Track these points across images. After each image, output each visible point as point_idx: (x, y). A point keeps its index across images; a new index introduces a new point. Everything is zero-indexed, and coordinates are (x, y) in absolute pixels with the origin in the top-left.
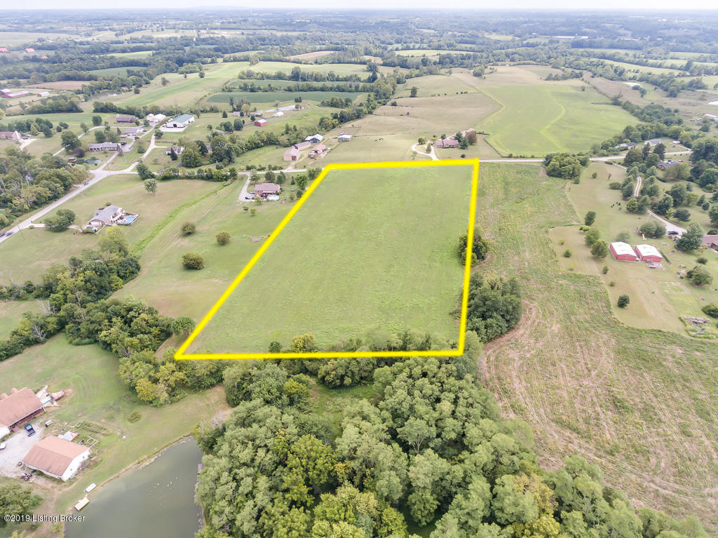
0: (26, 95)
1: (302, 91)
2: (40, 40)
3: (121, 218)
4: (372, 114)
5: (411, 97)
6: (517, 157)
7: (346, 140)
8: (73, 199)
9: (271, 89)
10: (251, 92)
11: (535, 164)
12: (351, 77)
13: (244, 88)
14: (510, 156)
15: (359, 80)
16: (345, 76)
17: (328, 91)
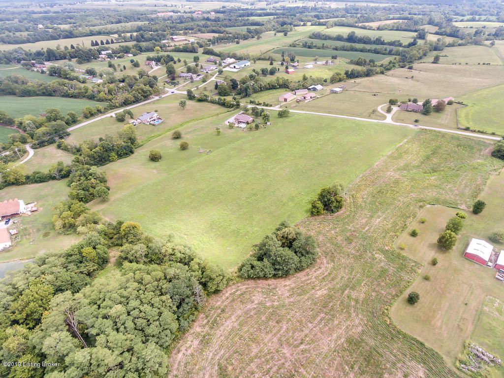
0: (183, 40)
1: (345, 50)
2: (224, 7)
3: (154, 120)
4: (383, 74)
5: (433, 63)
6: (475, 131)
7: (336, 92)
8: (145, 104)
9: (323, 47)
10: (308, 48)
11: (485, 141)
12: (394, 42)
13: (305, 45)
14: (467, 129)
15: (400, 45)
16: (389, 41)
17: (366, 52)
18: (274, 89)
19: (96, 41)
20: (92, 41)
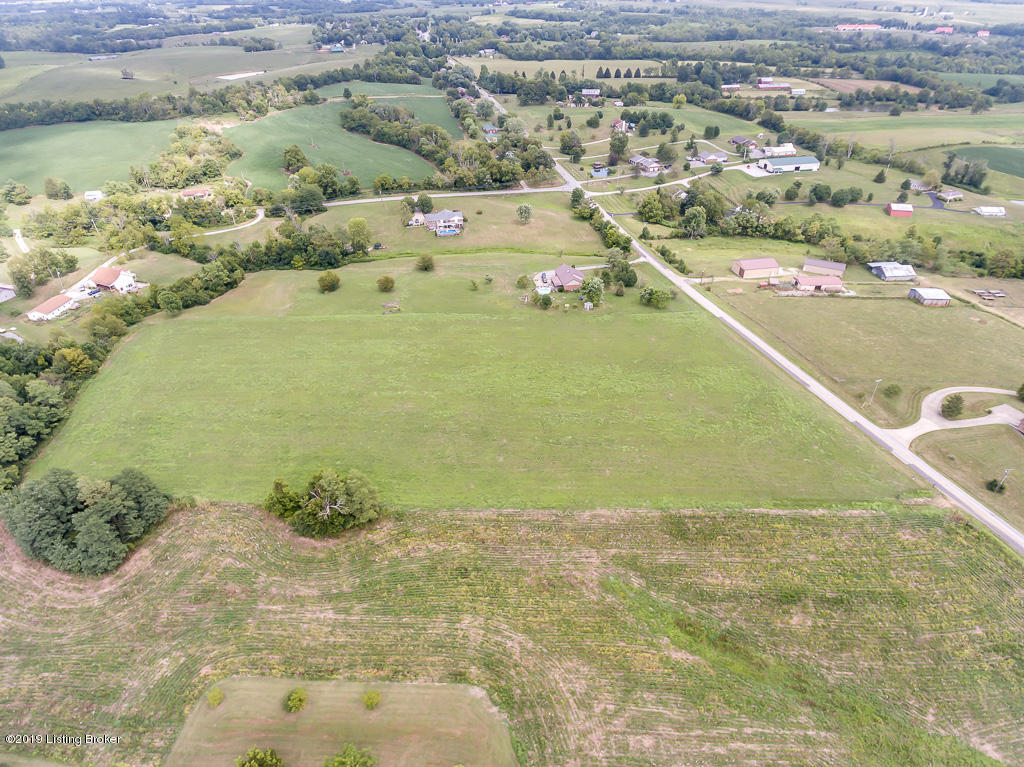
18: (790, 240)
19: (608, 70)
20: (601, 69)
